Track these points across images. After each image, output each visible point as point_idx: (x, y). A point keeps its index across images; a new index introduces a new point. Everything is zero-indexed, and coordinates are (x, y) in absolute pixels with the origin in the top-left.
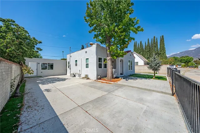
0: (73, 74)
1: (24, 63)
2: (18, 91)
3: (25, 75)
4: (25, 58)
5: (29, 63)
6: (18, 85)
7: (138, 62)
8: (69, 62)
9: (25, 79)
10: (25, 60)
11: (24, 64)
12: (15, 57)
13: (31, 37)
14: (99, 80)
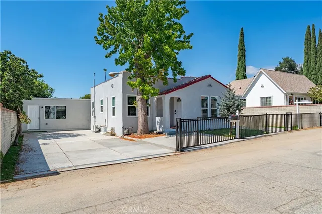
0: (97, 127)
1: (21, 108)
2: (17, 140)
3: (23, 129)
4: (23, 101)
5: (28, 106)
6: (17, 135)
7: (270, 98)
8: (93, 103)
9: (22, 134)
10: (23, 104)
11: (22, 110)
12: (12, 101)
13: (30, 68)
14: (126, 137)
